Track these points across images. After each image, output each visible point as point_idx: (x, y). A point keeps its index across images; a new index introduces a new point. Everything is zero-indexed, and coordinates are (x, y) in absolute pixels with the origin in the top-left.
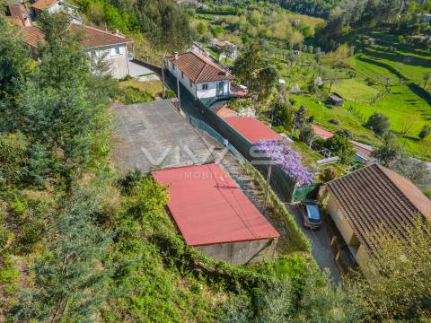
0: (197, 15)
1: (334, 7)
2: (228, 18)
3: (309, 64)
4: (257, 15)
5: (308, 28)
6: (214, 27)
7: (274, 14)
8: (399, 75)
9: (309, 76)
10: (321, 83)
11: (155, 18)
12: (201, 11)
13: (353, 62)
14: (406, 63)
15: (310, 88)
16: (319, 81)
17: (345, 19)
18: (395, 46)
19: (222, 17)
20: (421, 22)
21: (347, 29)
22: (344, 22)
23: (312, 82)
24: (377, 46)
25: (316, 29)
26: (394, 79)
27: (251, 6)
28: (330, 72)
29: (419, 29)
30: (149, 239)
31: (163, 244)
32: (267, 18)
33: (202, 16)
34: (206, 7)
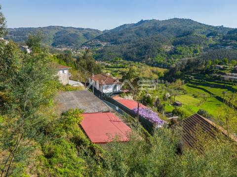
0: (105, 68)
1: (172, 64)
2: (121, 69)
3: (163, 88)
4: (135, 68)
5: (160, 73)
6: (114, 73)
7: (143, 67)
8: (209, 93)
9: (163, 93)
10: (169, 96)
11: (84, 66)
12: (107, 67)
13: (185, 87)
14: (212, 87)
15: (164, 98)
16: (168, 94)
17: (177, 68)
18: (204, 79)
19: (118, 69)
20: (215, 68)
21: (179, 72)
22: (177, 69)
23: (165, 95)
24: (195, 80)
25: (164, 73)
26: (207, 95)
27: (132, 64)
28: (174, 92)
29: (215, 71)
30: (71, 140)
31: (78, 142)
32: (140, 69)
33: (108, 69)
34: (109, 65)
